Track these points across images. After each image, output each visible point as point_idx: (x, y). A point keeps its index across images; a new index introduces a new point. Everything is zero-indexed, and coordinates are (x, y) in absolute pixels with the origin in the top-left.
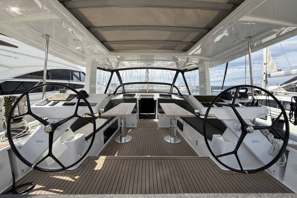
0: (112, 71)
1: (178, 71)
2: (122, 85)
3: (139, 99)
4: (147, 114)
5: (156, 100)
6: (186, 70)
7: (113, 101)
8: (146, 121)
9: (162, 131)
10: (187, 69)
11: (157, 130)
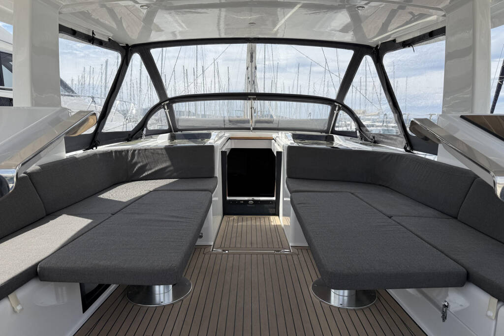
0: (127, 52)
1: (359, 50)
2: (166, 102)
3: (224, 150)
4: (251, 198)
5: (279, 153)
6: (392, 45)
7: (130, 154)
8: (244, 223)
9: (302, 259)
10: (394, 41)
11: (286, 254)
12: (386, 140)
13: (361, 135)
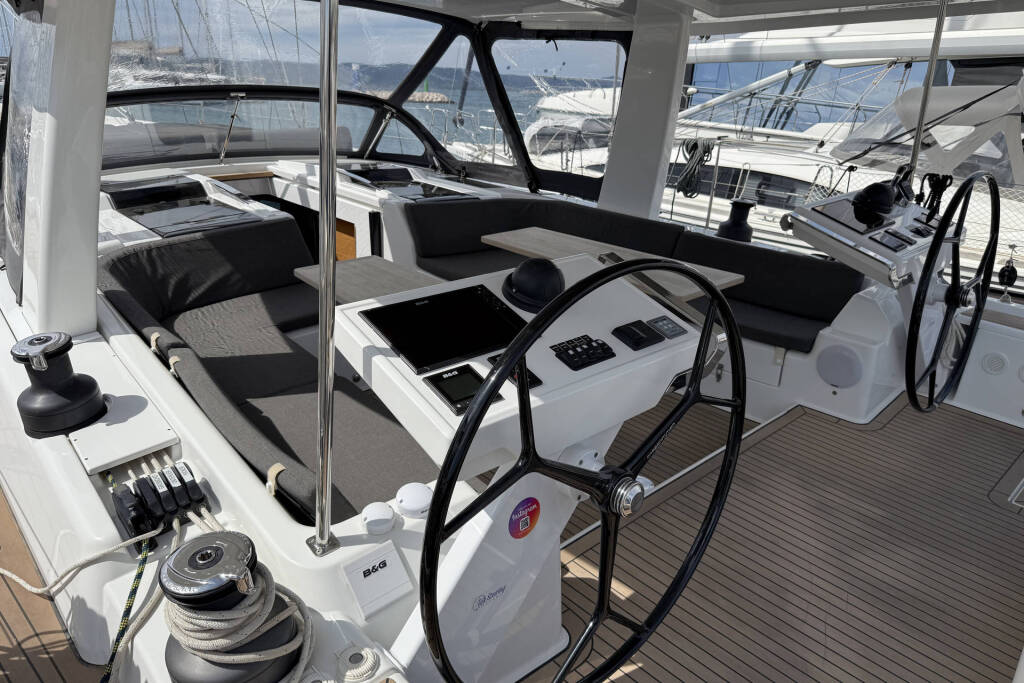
1: (451, 27)
10: (518, 24)
12: (487, 174)
13: (442, 164)
